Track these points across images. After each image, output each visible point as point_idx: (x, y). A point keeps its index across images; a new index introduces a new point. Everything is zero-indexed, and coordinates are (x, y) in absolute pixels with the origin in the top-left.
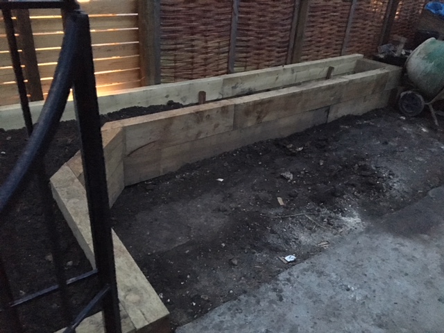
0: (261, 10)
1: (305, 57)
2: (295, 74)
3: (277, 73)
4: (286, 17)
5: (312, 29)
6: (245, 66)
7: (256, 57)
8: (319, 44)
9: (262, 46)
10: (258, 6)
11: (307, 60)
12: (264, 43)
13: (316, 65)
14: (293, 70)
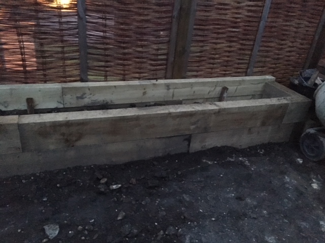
0: (123, 17)
1: (195, 73)
2: (171, 91)
3: (144, 87)
4: (162, 27)
5: (201, 44)
6: (106, 76)
7: (121, 67)
8: (212, 61)
9: (127, 56)
10: (117, 12)
11: (196, 76)
12: (130, 54)
13: (204, 84)
14: (168, 86)
